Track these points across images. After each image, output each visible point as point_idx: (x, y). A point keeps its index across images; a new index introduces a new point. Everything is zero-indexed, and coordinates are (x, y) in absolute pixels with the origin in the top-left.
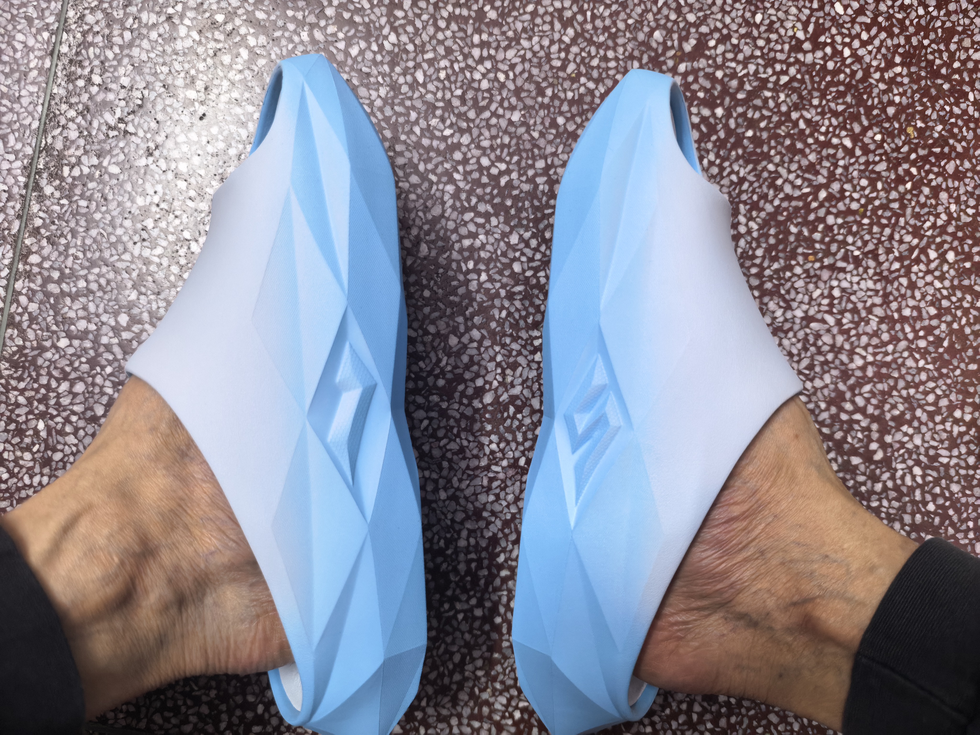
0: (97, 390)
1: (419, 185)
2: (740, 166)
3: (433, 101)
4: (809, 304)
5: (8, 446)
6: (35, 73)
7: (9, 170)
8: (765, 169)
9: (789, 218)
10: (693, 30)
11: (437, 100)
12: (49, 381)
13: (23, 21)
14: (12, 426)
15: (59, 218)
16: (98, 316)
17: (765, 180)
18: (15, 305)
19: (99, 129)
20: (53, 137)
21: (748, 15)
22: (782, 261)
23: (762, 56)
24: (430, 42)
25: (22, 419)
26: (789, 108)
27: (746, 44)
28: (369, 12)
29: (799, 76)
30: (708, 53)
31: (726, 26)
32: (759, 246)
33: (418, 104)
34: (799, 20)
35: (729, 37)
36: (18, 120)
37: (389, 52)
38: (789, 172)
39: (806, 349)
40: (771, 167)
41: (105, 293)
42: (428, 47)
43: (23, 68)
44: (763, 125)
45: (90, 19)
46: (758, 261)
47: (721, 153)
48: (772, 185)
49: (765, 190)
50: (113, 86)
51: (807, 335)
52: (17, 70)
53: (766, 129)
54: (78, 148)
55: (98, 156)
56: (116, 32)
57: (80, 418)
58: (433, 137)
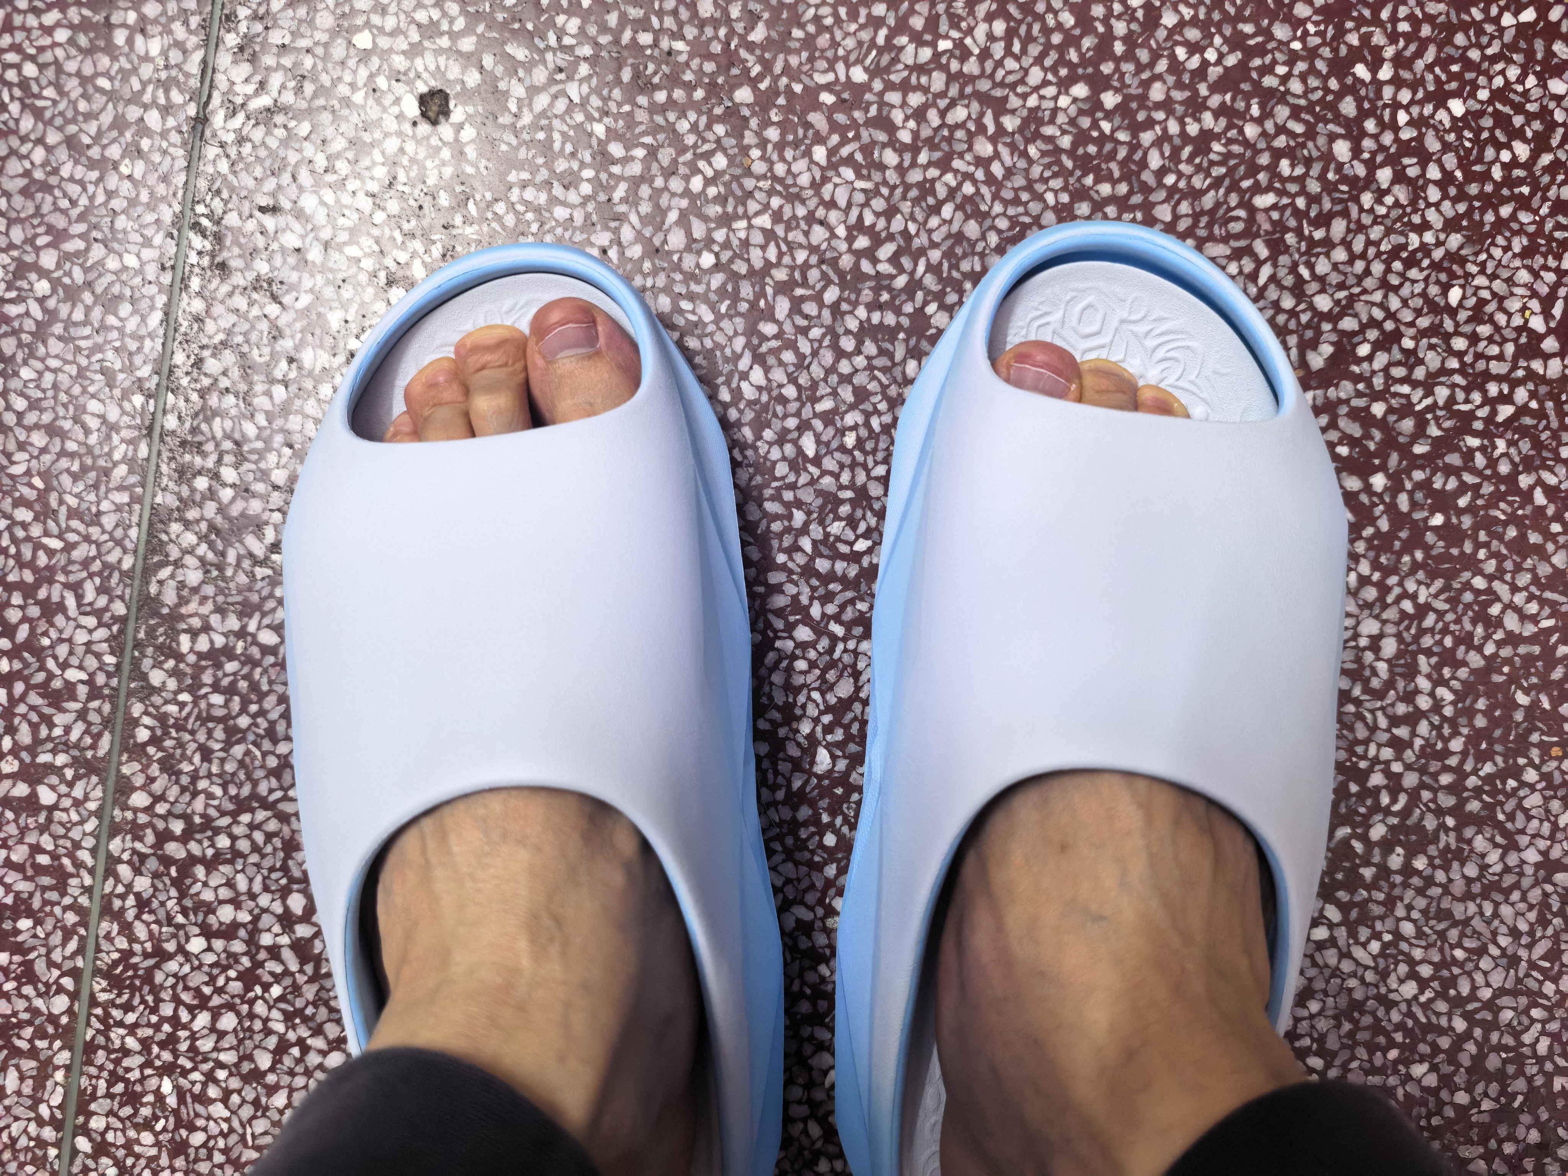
0: (258, 1025)
1: (813, 645)
2: (1419, 583)
3: (834, 489)
4: (1552, 838)
5: (111, 1120)
6: (123, 469)
7: (88, 644)
8: (1467, 586)
9: (1513, 680)
10: (1326, 327)
11: (841, 487)
12: (176, 1010)
13: (99, 377)
14: (119, 1088)
15: (180, 728)
16: (253, 897)
17: (1468, 606)
18: (111, 881)
19: (238, 565)
20: (161, 583)
21: (1434, 290)
22: (1499, 760)
23: (1462, 371)
24: (825, 380)
25: (134, 1075)
26: (1514, 465)
27: (1432, 347)
28: (711, 328)
29: (1534, 405)
30: (1356, 369)
31: (1391, 315)
32: (1456, 733)
33: (807, 496)
34: (1534, 294)
35: (1397, 336)
36: (99, 555)
37: (750, 403)
38: (1515, 589)
39: (1544, 922)
40: (1479, 583)
41: (263, 856)
42: (823, 390)
43: (101, 462)
44: (1463, 502)
45: (212, 366)
46: (1453, 761)
47: (1383, 560)
48: (1482, 617)
49: (1468, 626)
50: (259, 487)
51: (1546, 895)
52: (93, 468)
53: (1471, 509)
54: (204, 600)
55: (241, 615)
56: (259, 388)
57: (231, 1074)
58: (836, 556)
